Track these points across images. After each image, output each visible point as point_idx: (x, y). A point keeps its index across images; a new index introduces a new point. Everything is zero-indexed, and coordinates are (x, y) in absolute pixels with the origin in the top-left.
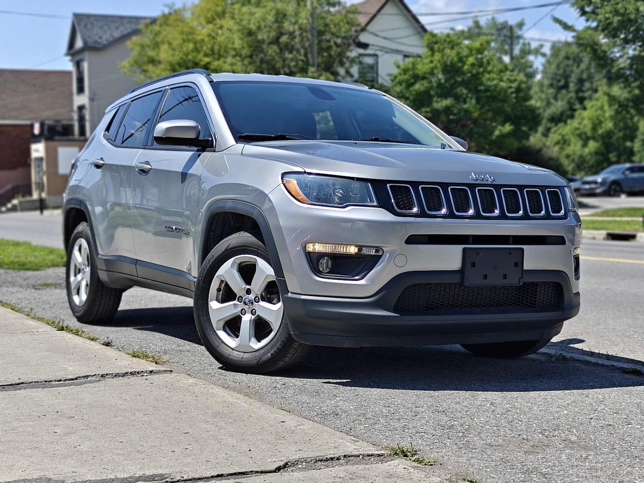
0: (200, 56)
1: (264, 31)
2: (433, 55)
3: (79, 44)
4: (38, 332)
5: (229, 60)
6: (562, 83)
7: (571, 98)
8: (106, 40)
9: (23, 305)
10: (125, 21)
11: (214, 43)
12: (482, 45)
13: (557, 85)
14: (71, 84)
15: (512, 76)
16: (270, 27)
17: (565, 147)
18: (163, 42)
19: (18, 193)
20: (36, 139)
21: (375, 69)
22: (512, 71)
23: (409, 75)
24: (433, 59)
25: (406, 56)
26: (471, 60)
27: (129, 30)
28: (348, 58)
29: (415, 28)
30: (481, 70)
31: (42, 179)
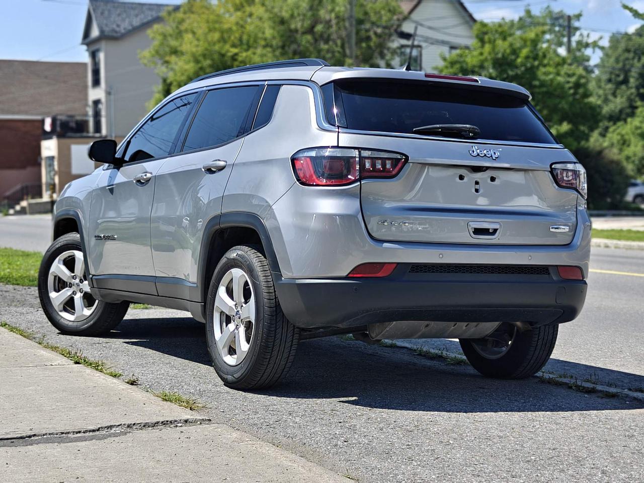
0: (227, 47)
1: (298, 19)
2: (483, 46)
3: (95, 32)
4: (52, 365)
5: (259, 51)
6: (621, 78)
7: (632, 94)
8: (125, 29)
9: (34, 329)
10: (144, 8)
11: (243, 33)
12: (537, 35)
13: (615, 80)
14: (86, 77)
15: (570, 70)
16: (304, 15)
17: (625, 147)
18: (186, 31)
19: (27, 194)
20: (47, 136)
21: (419, 62)
22: (570, 65)
23: (457, 68)
24: (483, 51)
25: (453, 48)
26: (525, 52)
27: (150, 18)
28: (388, 49)
29: (463, 17)
30: (536, 63)
31: (53, 179)
